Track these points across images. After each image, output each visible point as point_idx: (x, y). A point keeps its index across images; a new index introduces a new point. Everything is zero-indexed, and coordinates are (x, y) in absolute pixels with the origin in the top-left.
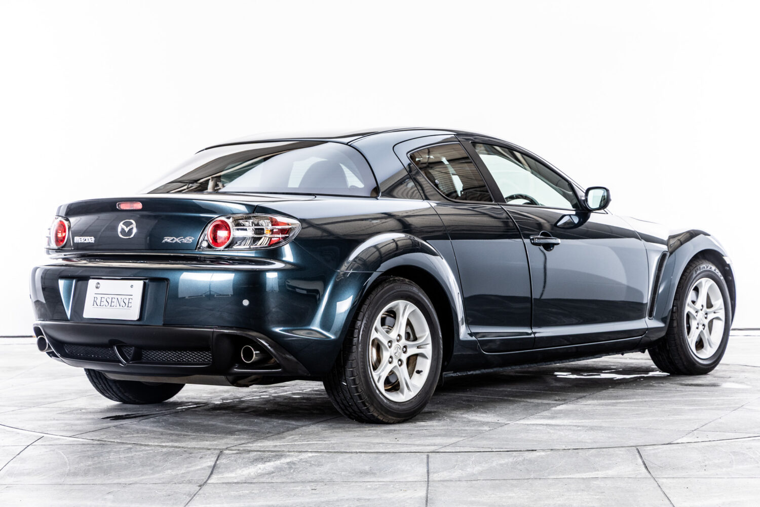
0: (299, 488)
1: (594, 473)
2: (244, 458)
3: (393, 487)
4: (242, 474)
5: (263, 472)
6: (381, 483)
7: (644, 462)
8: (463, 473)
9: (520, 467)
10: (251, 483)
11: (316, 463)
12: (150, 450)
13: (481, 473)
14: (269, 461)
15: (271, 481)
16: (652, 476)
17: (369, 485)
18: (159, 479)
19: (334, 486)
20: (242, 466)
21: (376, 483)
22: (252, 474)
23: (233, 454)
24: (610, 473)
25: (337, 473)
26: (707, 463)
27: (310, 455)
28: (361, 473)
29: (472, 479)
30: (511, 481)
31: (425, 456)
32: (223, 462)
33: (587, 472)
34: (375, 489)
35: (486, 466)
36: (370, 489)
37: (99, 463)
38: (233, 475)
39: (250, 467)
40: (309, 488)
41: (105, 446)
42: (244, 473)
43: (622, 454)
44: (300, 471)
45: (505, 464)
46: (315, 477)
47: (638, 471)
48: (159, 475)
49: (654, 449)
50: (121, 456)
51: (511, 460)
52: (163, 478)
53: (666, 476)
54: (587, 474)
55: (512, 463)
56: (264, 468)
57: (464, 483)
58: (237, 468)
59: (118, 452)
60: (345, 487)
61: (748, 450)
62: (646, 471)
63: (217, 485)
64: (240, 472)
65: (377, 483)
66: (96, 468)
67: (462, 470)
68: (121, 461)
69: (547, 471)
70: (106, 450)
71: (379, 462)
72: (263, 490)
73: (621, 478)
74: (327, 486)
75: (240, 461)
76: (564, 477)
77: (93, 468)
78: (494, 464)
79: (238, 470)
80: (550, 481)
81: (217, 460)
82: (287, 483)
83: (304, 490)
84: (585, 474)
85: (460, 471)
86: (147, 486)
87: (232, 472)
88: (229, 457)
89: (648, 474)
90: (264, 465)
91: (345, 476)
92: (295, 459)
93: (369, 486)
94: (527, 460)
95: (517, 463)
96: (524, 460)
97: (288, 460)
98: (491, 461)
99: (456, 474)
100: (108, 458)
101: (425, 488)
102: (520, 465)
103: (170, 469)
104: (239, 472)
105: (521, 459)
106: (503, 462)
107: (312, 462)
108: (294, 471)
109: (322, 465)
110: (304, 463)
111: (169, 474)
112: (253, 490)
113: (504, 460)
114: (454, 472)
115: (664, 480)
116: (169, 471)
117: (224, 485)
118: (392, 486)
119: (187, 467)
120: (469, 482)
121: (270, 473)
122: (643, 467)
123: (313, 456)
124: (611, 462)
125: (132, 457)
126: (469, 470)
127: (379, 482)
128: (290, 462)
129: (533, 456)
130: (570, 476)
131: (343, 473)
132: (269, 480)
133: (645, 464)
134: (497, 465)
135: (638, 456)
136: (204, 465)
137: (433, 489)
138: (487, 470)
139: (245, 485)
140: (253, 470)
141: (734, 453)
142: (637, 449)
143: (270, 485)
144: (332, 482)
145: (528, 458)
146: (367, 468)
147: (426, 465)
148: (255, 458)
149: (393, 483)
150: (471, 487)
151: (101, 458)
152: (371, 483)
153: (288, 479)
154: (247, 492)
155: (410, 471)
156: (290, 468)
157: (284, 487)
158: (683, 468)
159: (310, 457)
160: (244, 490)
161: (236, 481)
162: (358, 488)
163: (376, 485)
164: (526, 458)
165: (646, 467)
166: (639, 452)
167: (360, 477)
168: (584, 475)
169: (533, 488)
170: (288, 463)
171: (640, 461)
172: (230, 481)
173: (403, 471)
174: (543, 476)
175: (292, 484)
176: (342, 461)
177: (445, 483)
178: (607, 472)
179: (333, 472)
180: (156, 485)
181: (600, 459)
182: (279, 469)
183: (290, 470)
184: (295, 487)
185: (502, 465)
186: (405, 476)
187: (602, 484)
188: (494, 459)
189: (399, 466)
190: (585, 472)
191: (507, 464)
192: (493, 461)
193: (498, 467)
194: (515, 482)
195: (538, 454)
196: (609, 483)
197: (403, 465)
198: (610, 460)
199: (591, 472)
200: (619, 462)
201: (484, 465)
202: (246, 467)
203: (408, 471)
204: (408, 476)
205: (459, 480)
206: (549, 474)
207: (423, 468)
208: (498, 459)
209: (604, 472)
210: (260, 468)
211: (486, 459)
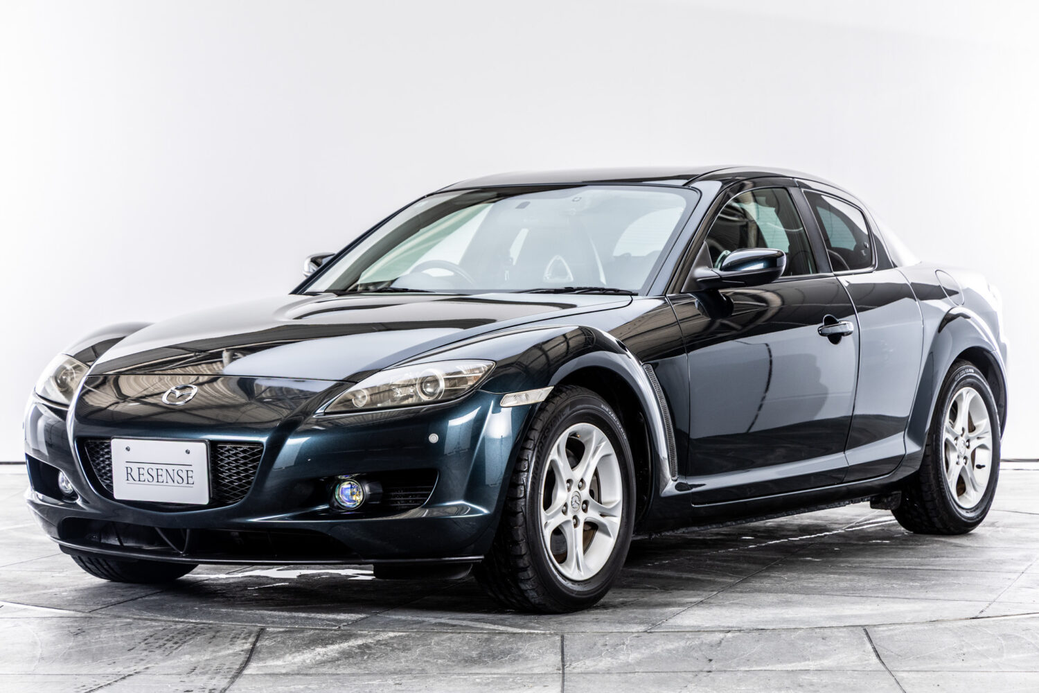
0: (376, 682)
1: (803, 663)
2: (295, 639)
3: (513, 681)
4: (292, 662)
5: (323, 659)
6: (496, 676)
7: (874, 648)
8: (614, 663)
9: (696, 655)
10: (307, 675)
11: (401, 647)
12: (158, 626)
13: (639, 663)
14: (332, 644)
15: (335, 673)
16: (887, 668)
17: (478, 678)
18: (173, 668)
19: (427, 680)
20: (293, 650)
21: (487, 676)
22: (308, 661)
23: (280, 632)
24: (827, 663)
25: (432, 661)
26: (965, 650)
27: (391, 635)
28: (466, 661)
29: (626, 671)
30: (684, 675)
31: (558, 638)
32: (264, 643)
33: (794, 662)
34: (487, 684)
35: (646, 652)
36: (479, 684)
37: (85, 644)
38: (280, 663)
39: (305, 651)
40: (391, 682)
41: (92, 620)
42: (296, 660)
43: (843, 637)
44: (377, 658)
45: (674, 650)
46: (399, 667)
47: (866, 660)
48: (172, 661)
49: (890, 630)
50: (117, 635)
51: (682, 643)
52: (179, 667)
53: (907, 669)
54: (793, 664)
55: (684, 648)
56: (326, 654)
57: (615, 677)
58: (285, 653)
59: (112, 629)
60: (443, 680)
61: (1024, 633)
62: (877, 660)
63: (257, 678)
64: (290, 658)
65: (490, 676)
66: (81, 651)
67: (613, 658)
68: (116, 641)
69: (735, 660)
70: (94, 626)
71: (492, 645)
72: (324, 685)
73: (841, 670)
74: (417, 680)
75: (290, 642)
76: (759, 668)
77: (76, 651)
78: (658, 650)
79: (288, 655)
80: (739, 674)
81: (257, 641)
82: (358, 675)
83: (384, 685)
84: (790, 665)
85: (609, 659)
86: (156, 678)
87: (278, 658)
88: (274, 637)
89: (880, 665)
90: (324, 649)
91: (442, 665)
92: (370, 640)
93: (477, 680)
94: (706, 644)
95: (692, 648)
96: (702, 643)
97: (360, 642)
98: (654, 645)
99: (602, 664)
100: (97, 637)
101: (559, 683)
102: (696, 651)
103: (189, 653)
104: (288, 658)
105: (697, 642)
106: (670, 646)
107: (395, 645)
108: (368, 658)
109: (409, 649)
110: (383, 647)
111: (186, 661)
112: (310, 684)
113: (672, 644)
114: (601, 661)
115: (904, 675)
116: (187, 657)
117: (268, 678)
118: (511, 680)
119: (214, 651)
120: (623, 676)
121: (333, 661)
122: (873, 656)
123: (396, 637)
124: (826, 648)
125: (133, 635)
126: (622, 658)
127: (491, 674)
128: (363, 645)
129: (714, 639)
130: (768, 668)
131: (440, 661)
132: (333, 671)
133: (876, 651)
134: (662, 651)
135: (866, 639)
136: (238, 649)
137: (571, 684)
138: (647, 658)
139: (298, 677)
140: (309, 656)
141: (1005, 636)
142: (865, 630)
143: (335, 677)
144: (424, 673)
145: (707, 642)
146: (475, 654)
147: (559, 650)
148: (311, 638)
149: (513, 676)
150: (626, 682)
151: (88, 638)
152: (481, 676)
153: (360, 668)
154: (302, 687)
155: (536, 659)
156: (363, 653)
157: (355, 681)
158: (931, 657)
159: (391, 638)
160: (298, 685)
161: (284, 671)
162: (462, 683)
163: (488, 678)
164: (705, 641)
165: (878, 656)
166: (867, 634)
167: (464, 667)
168: (789, 667)
169: (716, 684)
170: (359, 647)
171: (869, 646)
172: (276, 671)
173: (526, 659)
174: (730, 667)
175: (369, 677)
176: (438, 644)
177: (588, 677)
178: (822, 662)
179: (425, 659)
180: (169, 676)
181: (812, 644)
182: (347, 655)
183: (363, 657)
184: (370, 680)
185: (669, 651)
186: (529, 666)
187: (815, 679)
188: (658, 642)
189: (521, 652)
190: (790, 663)
191: (677, 650)
192: (657, 645)
193: (664, 654)
194: (690, 675)
195: (722, 635)
196: (825, 678)
197: (526, 650)
198: (826, 645)
199: (799, 662)
200: (838, 648)
201: (643, 651)
202: (299, 651)
203: (533, 659)
204: (535, 665)
205: (608, 672)
206: (738, 664)
207: (555, 654)
208: (664, 643)
209: (818, 662)
210: (319, 654)
211: (647, 642)
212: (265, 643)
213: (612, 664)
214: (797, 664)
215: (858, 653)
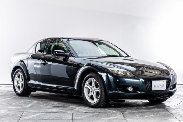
0: (42, 121)
13: (85, 118)
14: (35, 114)
24: (115, 118)
25: (51, 117)
27: (44, 113)
29: (82, 119)
31: (72, 114)
35: (86, 116)
38: (26, 118)
40: (44, 121)
42: (29, 117)
43: (118, 113)
44: (42, 117)
46: (46, 118)
51: (92, 114)
52: (9, 118)
53: (128, 118)
58: (27, 116)
60: (53, 121)
63: (22, 120)
65: (60, 120)
71: (61, 115)
73: (118, 119)
75: (28, 114)
76: (104, 118)
78: (88, 115)
81: (22, 114)
89: (124, 118)
91: (53, 118)
92: (41, 114)
93: (58, 121)
94: (96, 114)
95: (94, 115)
97: (39, 114)
99: (79, 118)
101: (72, 121)
103: (11, 116)
106: (90, 115)
109: (47, 115)
110: (43, 115)
119: (15, 116)
121: (35, 117)
126: (82, 117)
130: (106, 118)
135: (122, 114)
136: (19, 115)
137: (74, 121)
139: (29, 120)
143: (35, 120)
144: (50, 120)
146: (58, 116)
147: (72, 116)
150: (82, 121)
156: (40, 116)
165: (124, 116)
167: (56, 118)
169: (97, 121)
175: (40, 120)
177: (77, 120)
181: (113, 114)
182: (37, 116)
187: (113, 120)
191: (91, 116)
194: (93, 120)
195: (98, 113)
196: (115, 120)
199: (111, 117)
200: (117, 115)
205: (80, 119)
206: (101, 118)
210: (32, 116)
212: (24, 114)
215: (121, 116)
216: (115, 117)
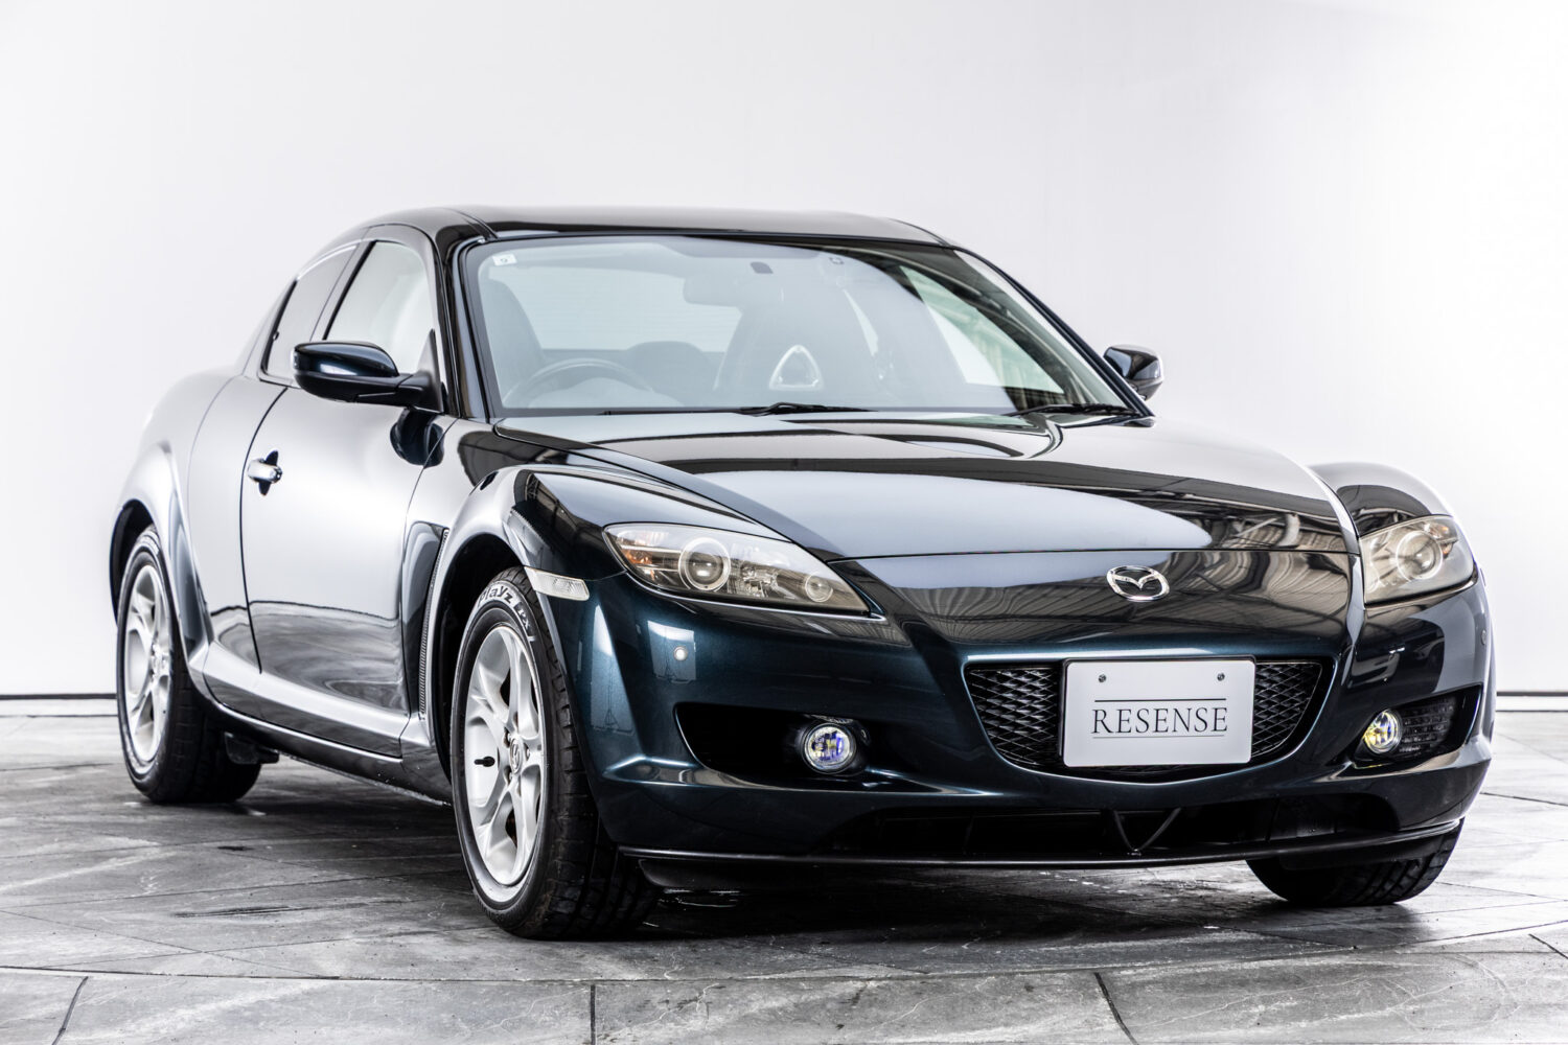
1: (993, 1031)
4: (137, 1031)
8: (679, 1031)
13: (722, 1032)
16: (1132, 1039)
20: (138, 1013)
31: (586, 991)
32: (90, 1001)
35: (732, 1013)
38: (116, 1034)
39: (158, 1015)
42: (143, 1029)
43: (1061, 986)
44: (281, 1025)
45: (781, 1009)
47: (1098, 1025)
49: (1141, 974)
51: (793, 998)
54: (977, 1032)
55: (796, 1005)
56: (193, 1018)
58: (125, 1020)
62: (1115, 1025)
64: (133, 1027)
67: (677, 1024)
69: (882, 1026)
71: (475, 1003)
75: (131, 999)
78: (754, 1008)
79: (129, 1021)
81: (75, 998)
85: (672, 1025)
87: (113, 1026)
88: (104, 992)
89: (1126, 1037)
90: (191, 1012)
92: (270, 995)
94: (833, 999)
95: (809, 1006)
97: (252, 998)
98: (746, 1001)
99: (662, 1033)
102: (818, 1011)
104: (130, 1026)
105: (817, 996)
106: (774, 1004)
108: (266, 1025)
110: (291, 1006)
113: (777, 1000)
114: (658, 1028)
121: (207, 1030)
122: (1110, 1017)
124: (1032, 1005)
126: (695, 1023)
128: (257, 1003)
129: (847, 991)
133: (1114, 1010)
134: (760, 1010)
135: (1098, 990)
136: (43, 1011)
138: (735, 1023)
140: (165, 1022)
142: (1097, 975)
145: (835, 995)
147: (588, 1011)
148: (168, 992)
155: (549, 1026)
156: (257, 1017)
159: (304, 990)
165: (1118, 1018)
166: (1099, 982)
168: (972, 1037)
171: (1103, 1002)
173: (532, 1025)
174: (873, 1038)
178: (1026, 1028)
181: (1009, 998)
182: (230, 1020)
183: (257, 1024)
185: (772, 1012)
186: (537, 1037)
188: (752, 997)
189: (524, 1014)
190: (973, 1029)
191: (784, 1010)
192: (751, 1001)
193: (762, 1017)
195: (859, 985)
197: (533, 1011)
198: (1031, 999)
199: (989, 1028)
200: (1052, 1005)
201: (728, 1012)
202: (147, 1015)
203: (545, 1026)
204: (548, 1035)
206: (888, 1033)
207: (582, 1016)
208: (764, 998)
209: (1019, 1029)
210: (183, 1020)
211: (735, 996)
212: (92, 999)
213: (677, 1034)
214: (985, 1031)
215: (1086, 1013)
216: (1027, 1020)
